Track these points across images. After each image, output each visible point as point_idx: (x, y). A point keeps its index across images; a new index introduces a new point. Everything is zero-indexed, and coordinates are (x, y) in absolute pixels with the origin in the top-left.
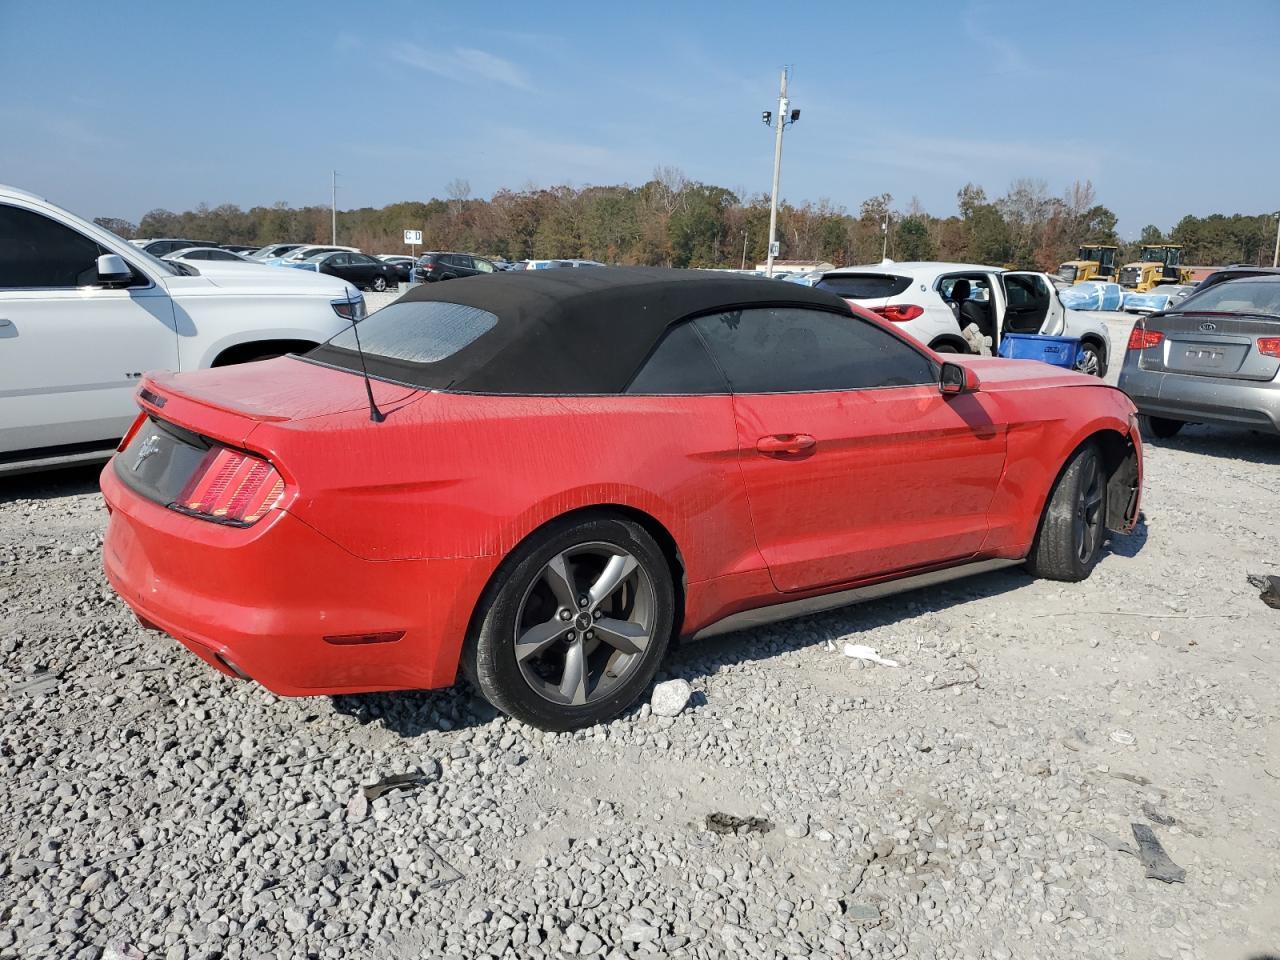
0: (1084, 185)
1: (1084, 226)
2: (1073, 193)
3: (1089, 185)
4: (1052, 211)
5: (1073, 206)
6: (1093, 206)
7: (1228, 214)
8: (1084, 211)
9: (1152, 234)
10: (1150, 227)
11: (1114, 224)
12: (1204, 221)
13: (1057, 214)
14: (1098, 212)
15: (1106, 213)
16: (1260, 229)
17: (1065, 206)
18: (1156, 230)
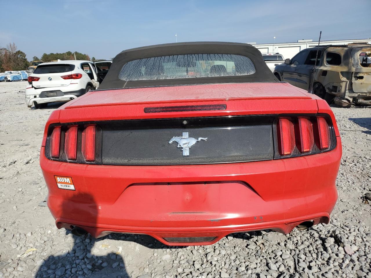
0: (12, 44)
1: (16, 57)
2: (9, 46)
3: (14, 45)
4: (4, 52)
5: (10, 50)
6: (17, 50)
7: (55, 53)
8: (15, 52)
9: (36, 58)
10: (35, 57)
11: (25, 56)
12: (49, 55)
13: (6, 53)
14: (19, 52)
15: (22, 53)
16: (64, 57)
17: (8, 50)
18: (37, 58)
